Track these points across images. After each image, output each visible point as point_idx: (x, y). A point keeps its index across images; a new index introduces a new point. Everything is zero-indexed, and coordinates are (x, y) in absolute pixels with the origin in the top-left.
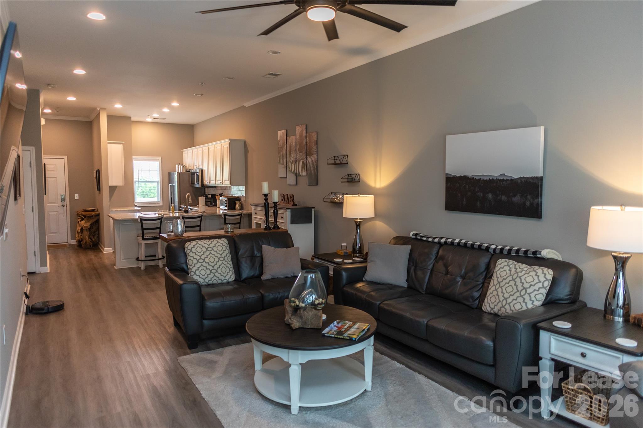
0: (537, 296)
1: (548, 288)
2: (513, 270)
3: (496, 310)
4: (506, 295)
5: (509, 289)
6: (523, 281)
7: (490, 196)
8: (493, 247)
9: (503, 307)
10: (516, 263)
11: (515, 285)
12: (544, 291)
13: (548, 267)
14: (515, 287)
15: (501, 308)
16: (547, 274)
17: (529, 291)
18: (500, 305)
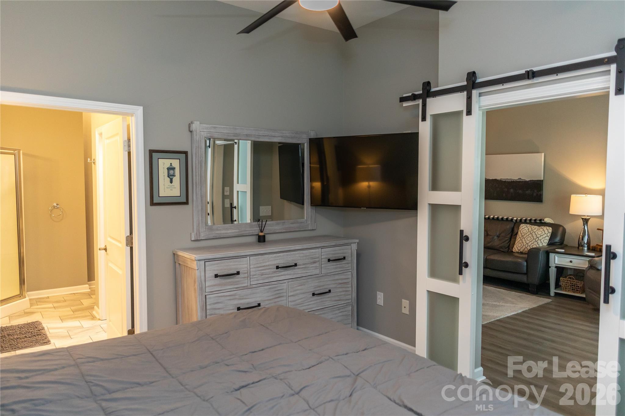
0: (544, 241)
1: (550, 237)
2: (530, 229)
3: (521, 250)
4: (527, 242)
5: (529, 239)
6: (536, 234)
7: (512, 190)
8: (515, 219)
9: (526, 248)
10: (531, 226)
11: (532, 236)
12: (548, 238)
13: (549, 226)
14: (532, 237)
15: (525, 248)
16: (549, 229)
17: (540, 238)
18: (524, 247)
